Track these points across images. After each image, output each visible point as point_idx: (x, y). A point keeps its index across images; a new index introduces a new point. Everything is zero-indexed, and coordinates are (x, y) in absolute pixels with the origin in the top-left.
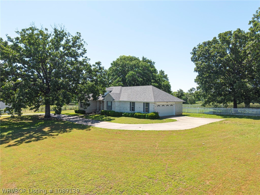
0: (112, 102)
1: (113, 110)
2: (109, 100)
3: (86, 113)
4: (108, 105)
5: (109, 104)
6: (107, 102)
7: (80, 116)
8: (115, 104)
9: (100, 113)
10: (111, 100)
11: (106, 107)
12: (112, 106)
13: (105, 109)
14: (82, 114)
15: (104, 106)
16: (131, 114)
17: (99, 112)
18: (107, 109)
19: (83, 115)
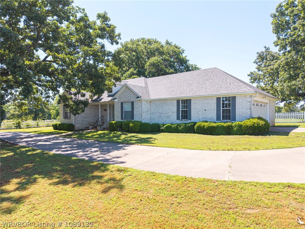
0: (133, 103)
1: (136, 119)
2: (126, 100)
3: (76, 128)
4: (124, 110)
5: (127, 108)
6: (122, 103)
7: (64, 134)
8: (141, 106)
9: (105, 128)
10: (133, 99)
11: (120, 115)
12: (135, 112)
13: (118, 118)
14: (69, 130)
15: (115, 112)
16: (185, 126)
17: (103, 127)
18: (122, 118)
19: (70, 133)
